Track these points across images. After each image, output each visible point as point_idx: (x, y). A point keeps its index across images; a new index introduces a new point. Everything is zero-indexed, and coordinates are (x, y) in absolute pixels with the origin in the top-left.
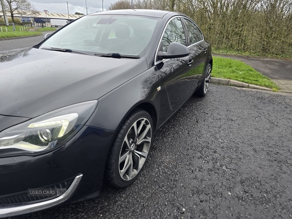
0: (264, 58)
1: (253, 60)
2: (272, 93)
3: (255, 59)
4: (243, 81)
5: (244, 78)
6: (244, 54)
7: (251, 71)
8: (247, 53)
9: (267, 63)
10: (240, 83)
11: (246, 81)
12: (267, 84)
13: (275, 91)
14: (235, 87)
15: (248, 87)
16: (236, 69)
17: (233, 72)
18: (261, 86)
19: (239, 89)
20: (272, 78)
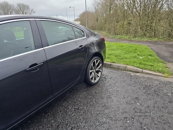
0: (169, 42)
1: (159, 44)
2: (162, 79)
3: (161, 43)
4: (138, 67)
5: (140, 63)
6: (154, 40)
7: (150, 55)
8: (156, 39)
9: (169, 47)
10: (136, 68)
11: (141, 66)
12: (160, 69)
13: (167, 77)
14: (131, 73)
15: (142, 72)
16: (138, 55)
17: (135, 57)
18: (154, 71)
19: (133, 74)
20: (169, 62)
